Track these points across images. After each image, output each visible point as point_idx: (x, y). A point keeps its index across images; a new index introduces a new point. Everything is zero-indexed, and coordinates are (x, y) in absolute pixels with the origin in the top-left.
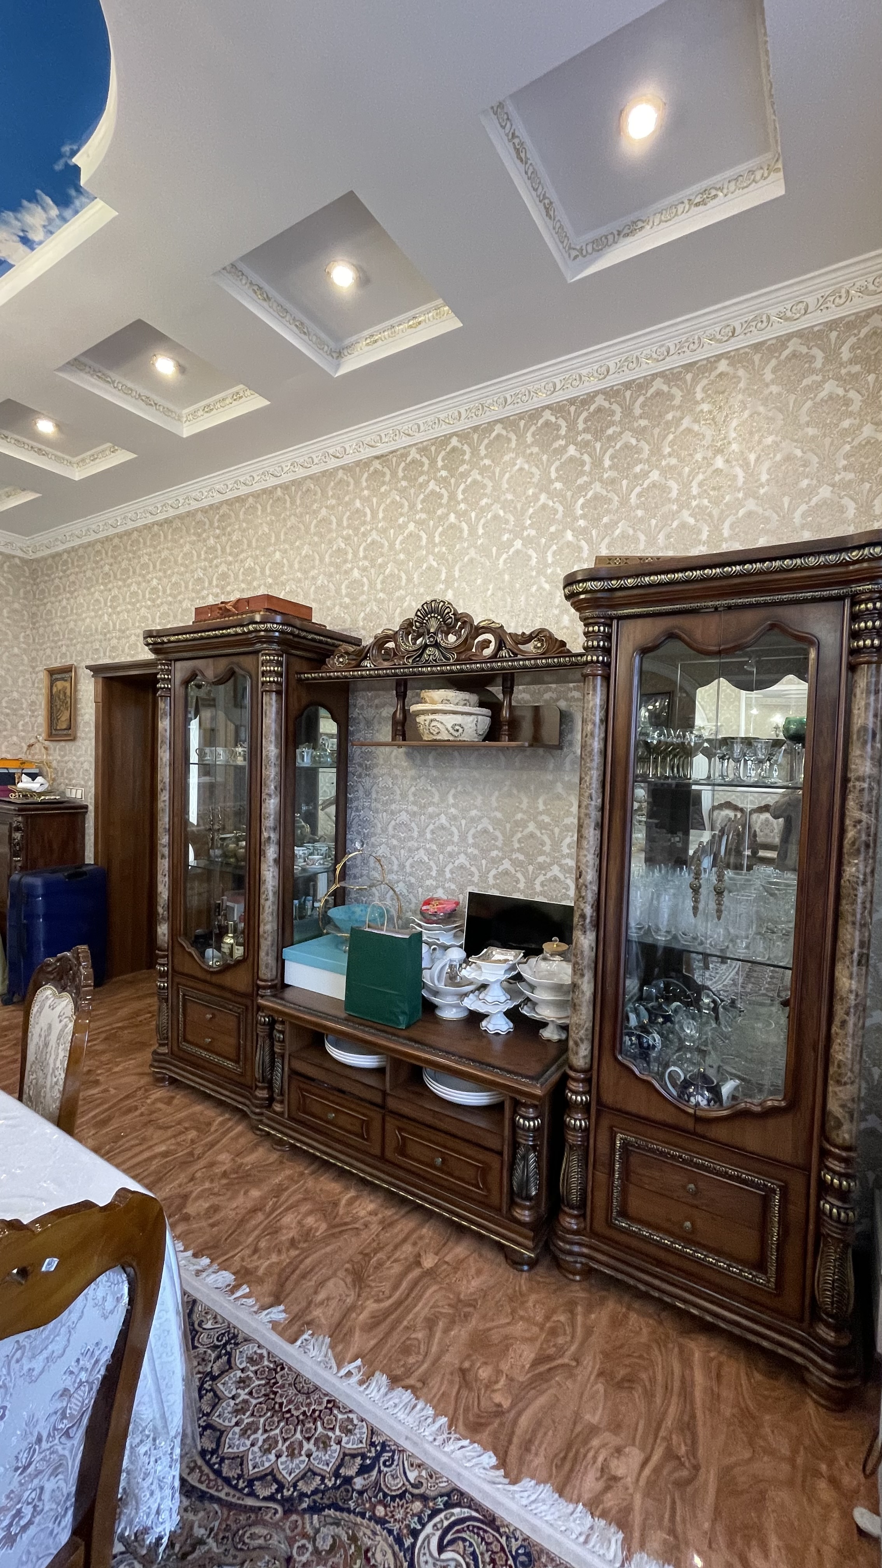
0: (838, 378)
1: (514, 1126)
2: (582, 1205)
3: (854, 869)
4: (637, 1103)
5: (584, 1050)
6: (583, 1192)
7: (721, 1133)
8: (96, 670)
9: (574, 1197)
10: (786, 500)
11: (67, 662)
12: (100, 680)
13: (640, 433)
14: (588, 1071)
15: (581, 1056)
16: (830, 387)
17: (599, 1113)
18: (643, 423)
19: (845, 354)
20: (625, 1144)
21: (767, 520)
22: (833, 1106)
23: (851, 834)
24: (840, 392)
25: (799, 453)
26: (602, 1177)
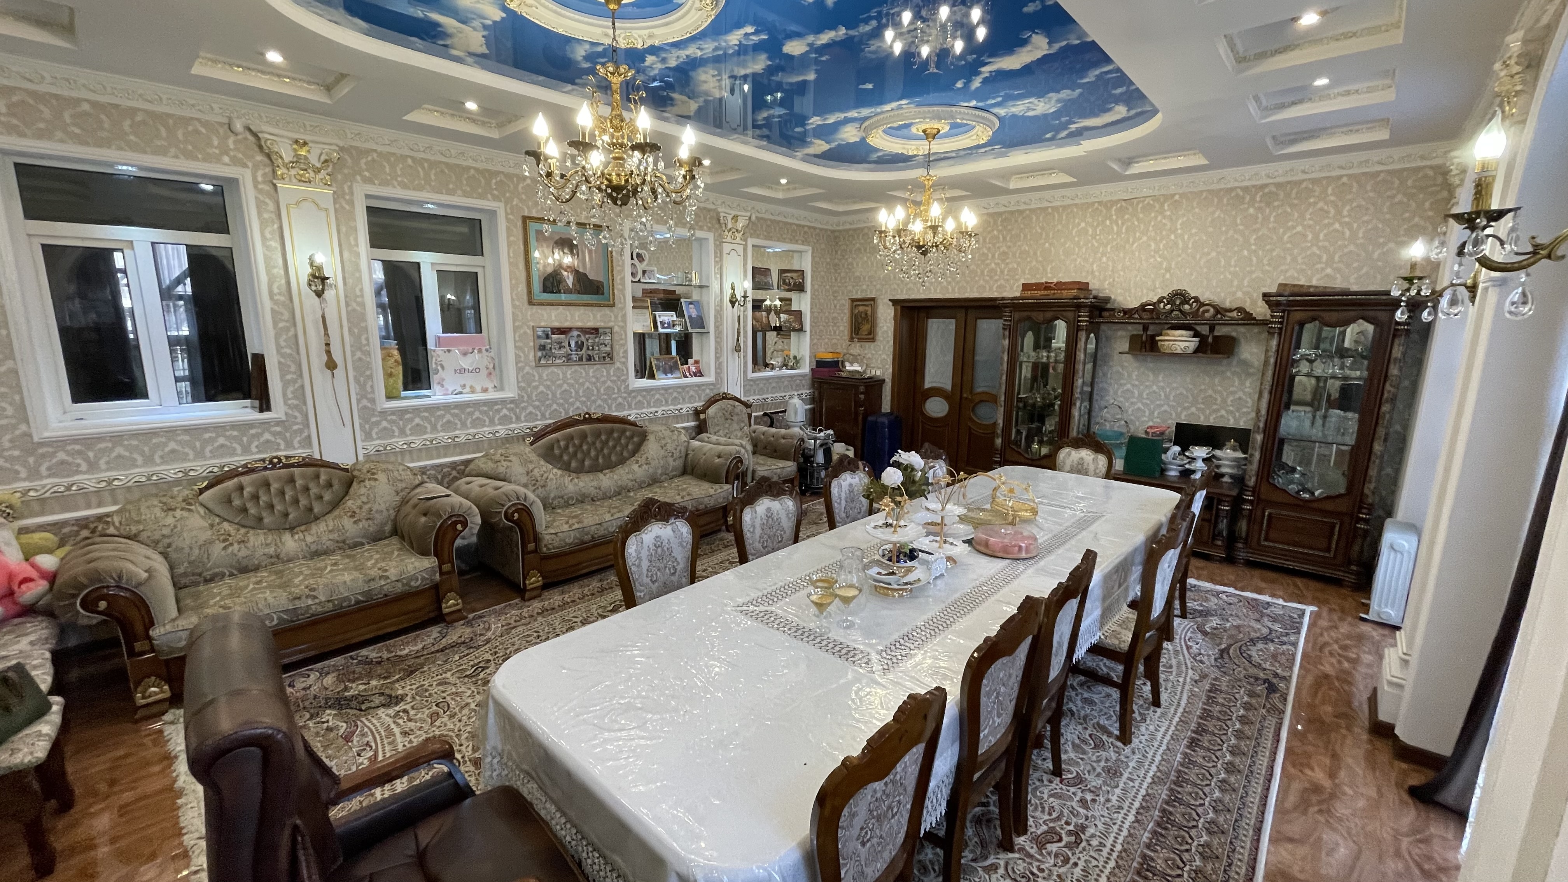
0: (1405, 194)
1: (1218, 510)
2: (1246, 539)
3: (1386, 408)
4: (1278, 497)
5: (1253, 479)
6: (1247, 535)
7: (1315, 505)
8: (895, 302)
9: (1244, 535)
10: (1371, 248)
11: (869, 295)
12: (899, 308)
13: (1292, 206)
14: (1254, 488)
15: (1252, 482)
16: (1399, 197)
17: (1258, 503)
18: (1296, 202)
19: (1410, 183)
20: (1270, 515)
21: (1358, 255)
22: (1366, 491)
23: (1386, 395)
24: (1405, 200)
25: (1380, 226)
26: (1256, 527)
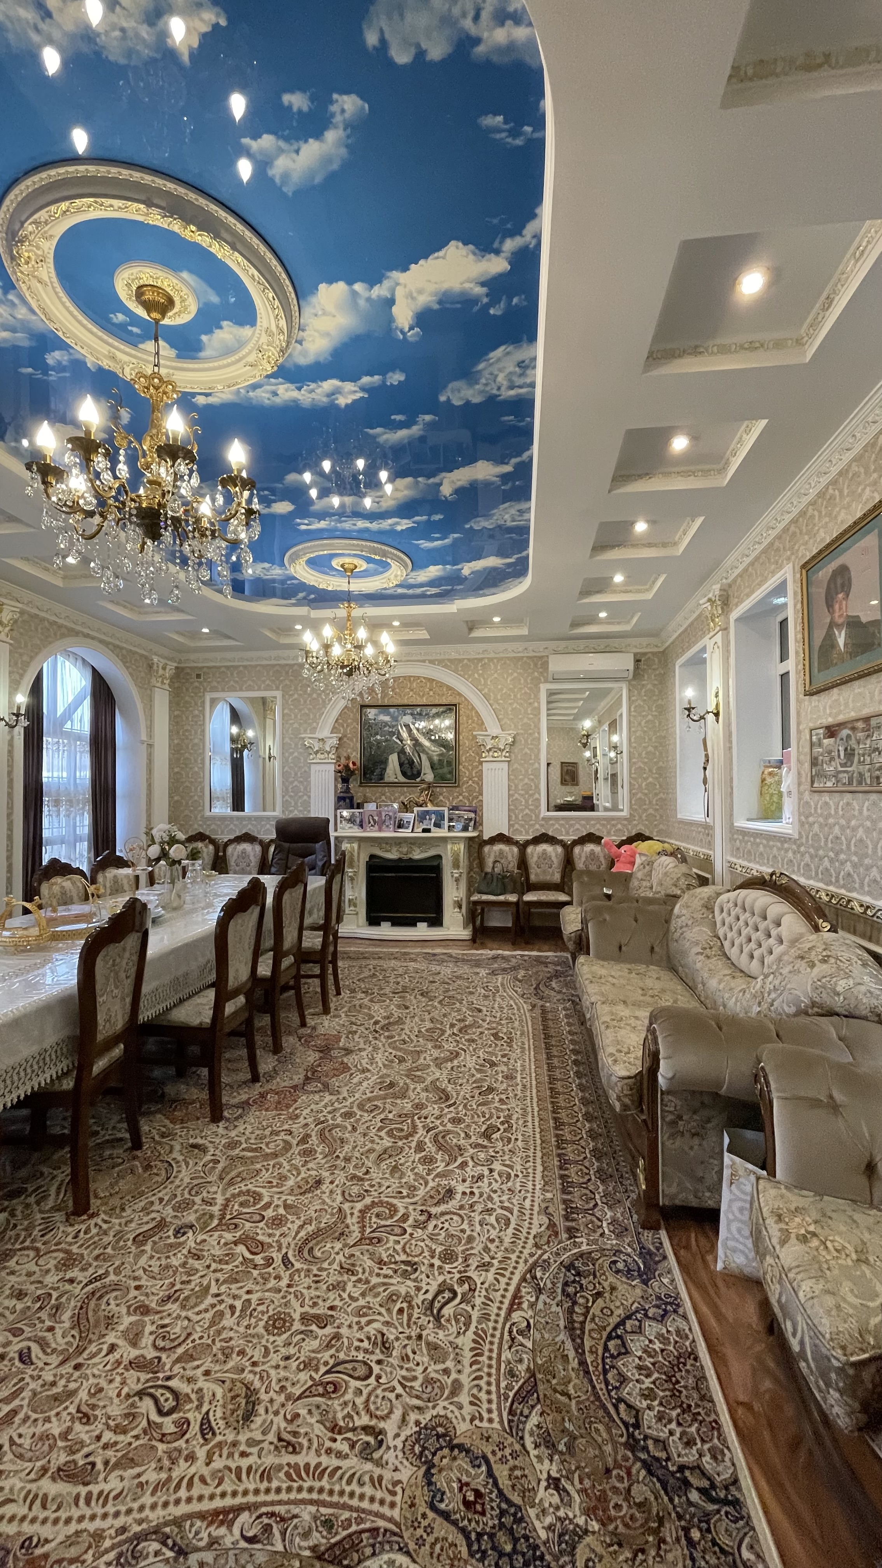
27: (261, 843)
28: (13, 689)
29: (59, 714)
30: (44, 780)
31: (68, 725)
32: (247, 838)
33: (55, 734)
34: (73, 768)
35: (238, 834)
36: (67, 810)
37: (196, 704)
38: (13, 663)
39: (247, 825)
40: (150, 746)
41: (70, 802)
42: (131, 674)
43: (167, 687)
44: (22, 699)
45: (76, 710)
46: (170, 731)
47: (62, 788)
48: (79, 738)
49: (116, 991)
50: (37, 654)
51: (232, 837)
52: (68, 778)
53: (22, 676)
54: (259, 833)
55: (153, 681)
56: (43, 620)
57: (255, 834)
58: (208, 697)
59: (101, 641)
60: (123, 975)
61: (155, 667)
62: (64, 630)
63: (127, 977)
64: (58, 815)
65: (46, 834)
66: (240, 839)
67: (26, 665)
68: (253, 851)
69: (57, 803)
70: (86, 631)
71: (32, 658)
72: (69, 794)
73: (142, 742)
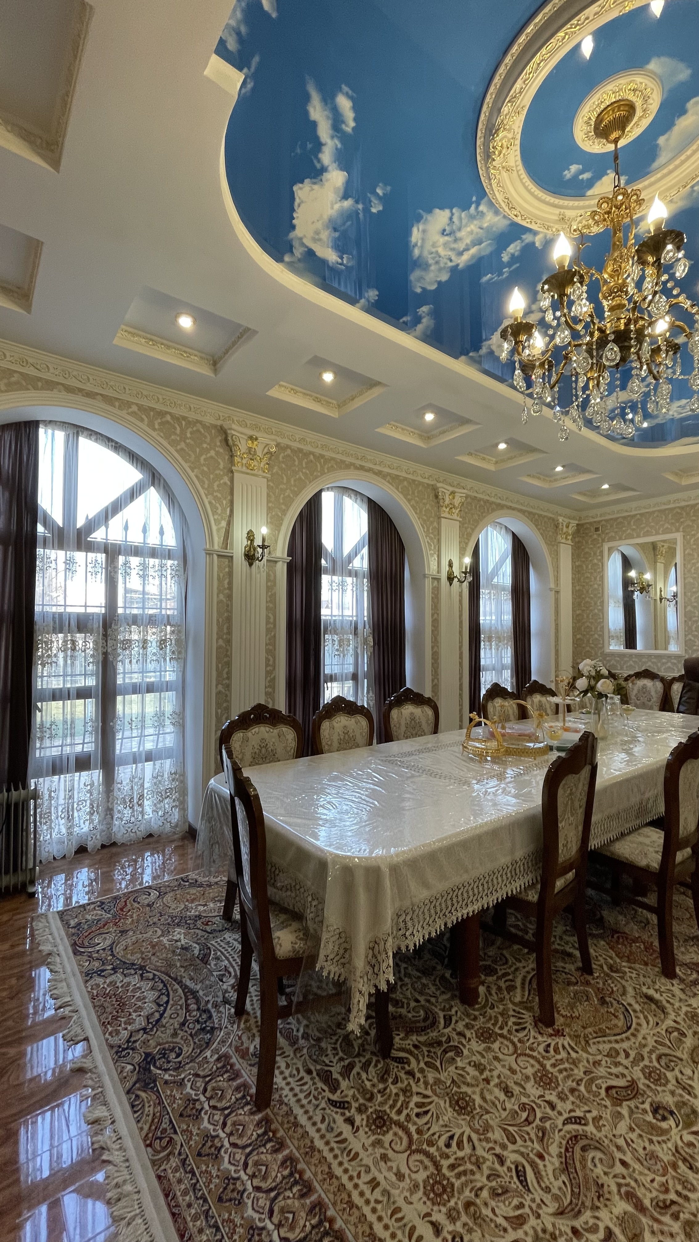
27: (662, 680)
28: (462, 554)
29: (490, 571)
30: (481, 622)
31: (495, 580)
32: (647, 674)
33: (487, 587)
34: (500, 613)
35: (637, 670)
36: (497, 645)
37: (595, 554)
38: (461, 536)
39: (645, 663)
40: (557, 592)
41: (499, 639)
42: (542, 534)
43: (570, 542)
44: (467, 560)
45: (501, 566)
46: (573, 579)
47: (493, 628)
48: (504, 589)
49: (572, 819)
50: (476, 527)
51: (632, 673)
52: (497, 620)
53: (467, 544)
54: (659, 670)
55: (559, 537)
56: (480, 500)
57: (655, 671)
58: (606, 547)
59: (520, 511)
60: (577, 804)
61: (560, 527)
62: (494, 506)
63: (580, 807)
64: (491, 648)
65: (483, 662)
66: (639, 675)
67: (469, 535)
68: (654, 688)
69: (490, 639)
70: (510, 504)
71: (473, 530)
72: (497, 632)
73: (551, 590)
